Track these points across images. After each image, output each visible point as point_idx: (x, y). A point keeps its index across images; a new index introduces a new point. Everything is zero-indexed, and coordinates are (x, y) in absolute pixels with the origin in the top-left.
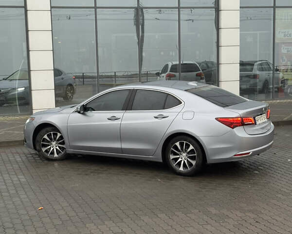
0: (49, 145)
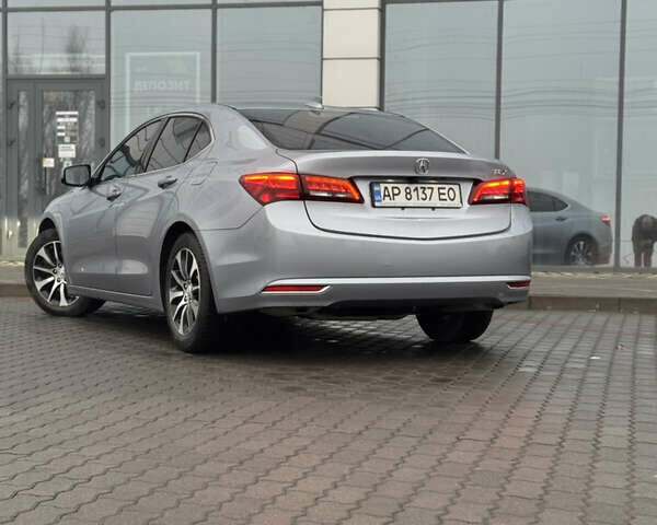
0: (50, 275)
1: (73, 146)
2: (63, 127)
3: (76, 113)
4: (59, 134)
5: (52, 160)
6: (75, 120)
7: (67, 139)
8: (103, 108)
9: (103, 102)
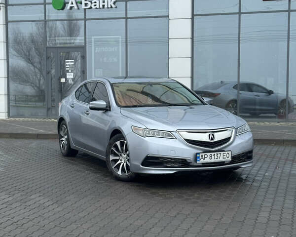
1: (72, 74)
2: (68, 66)
3: (73, 61)
4: (67, 69)
5: (64, 79)
6: (73, 63)
7: (70, 71)
8: (83, 58)
9: (83, 56)
